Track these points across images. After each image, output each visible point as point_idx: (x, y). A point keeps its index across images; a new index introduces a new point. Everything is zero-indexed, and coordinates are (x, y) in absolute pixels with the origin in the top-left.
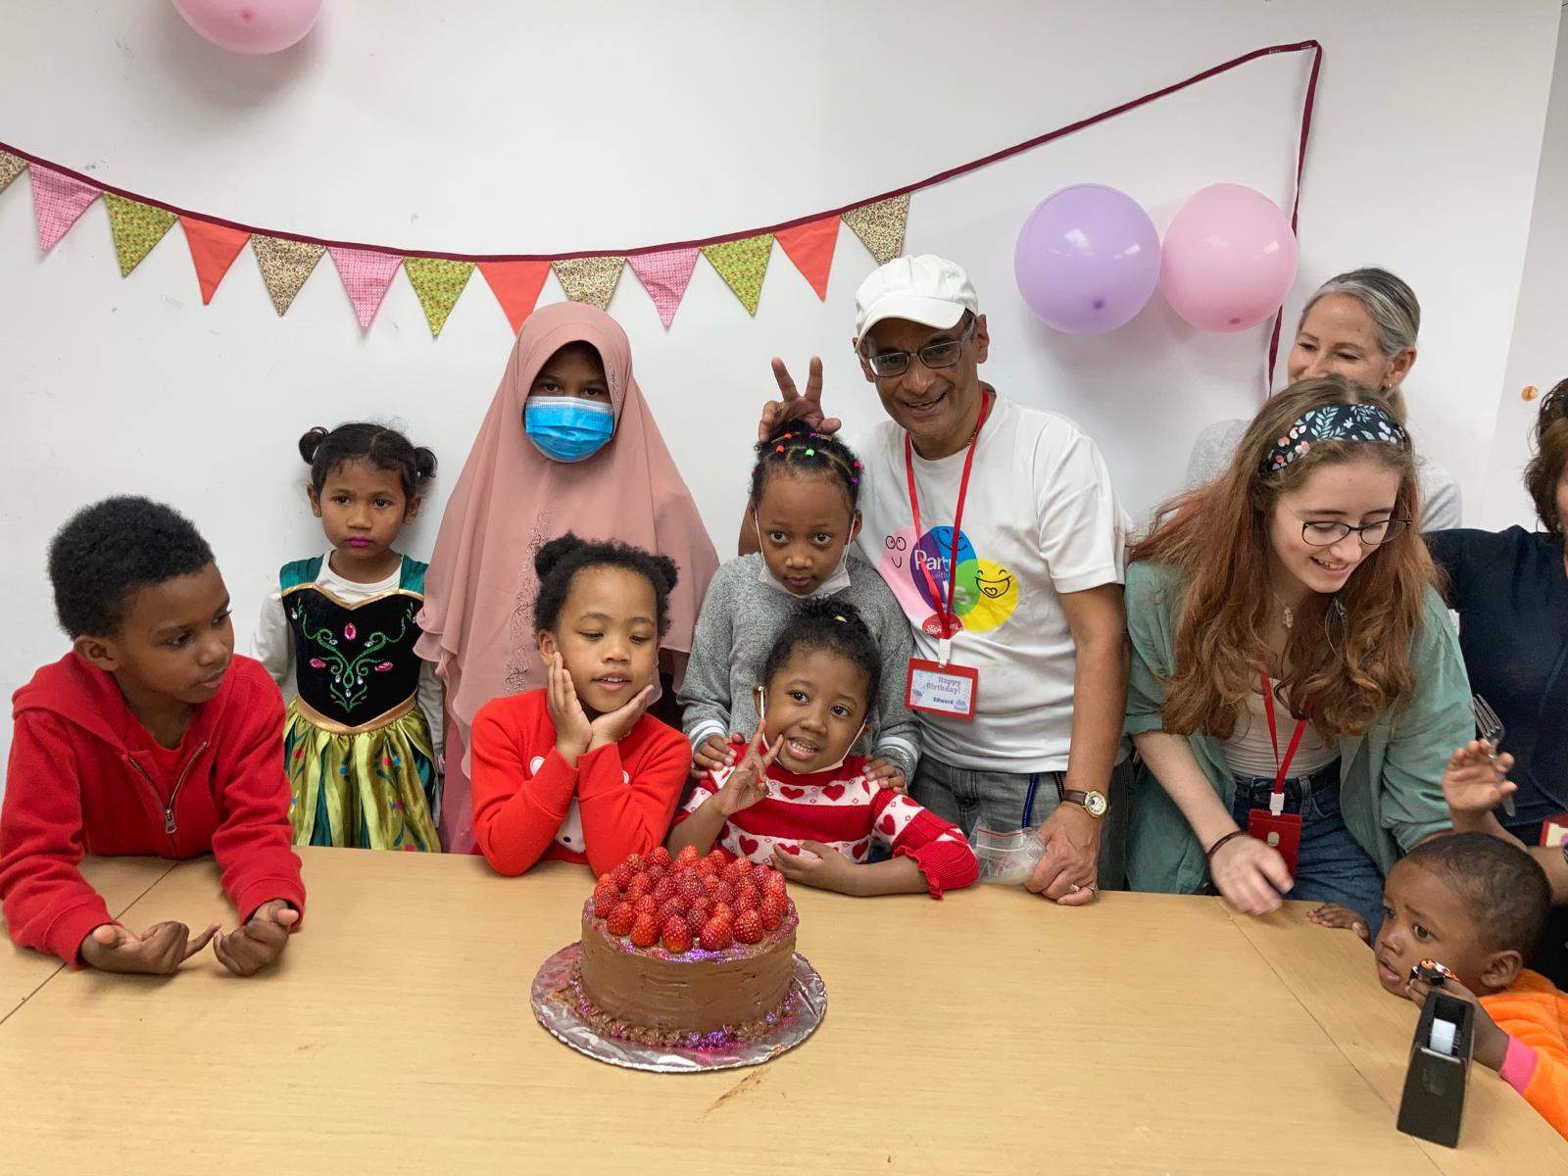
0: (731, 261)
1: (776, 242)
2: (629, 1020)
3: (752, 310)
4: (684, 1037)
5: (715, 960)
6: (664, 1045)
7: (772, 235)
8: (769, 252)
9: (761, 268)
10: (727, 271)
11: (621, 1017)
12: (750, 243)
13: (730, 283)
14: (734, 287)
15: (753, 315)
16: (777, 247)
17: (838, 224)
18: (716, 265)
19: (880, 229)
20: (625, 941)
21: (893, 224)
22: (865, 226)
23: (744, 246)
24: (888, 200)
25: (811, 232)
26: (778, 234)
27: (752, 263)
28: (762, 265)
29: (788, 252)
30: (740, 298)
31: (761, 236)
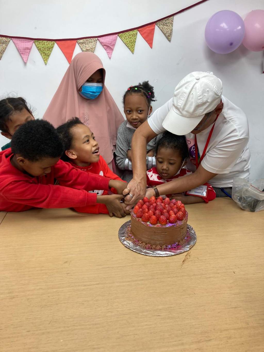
0: (126, 38)
1: (138, 32)
2: (151, 243)
3: (133, 52)
4: (166, 246)
5: (174, 226)
6: (161, 249)
7: (137, 30)
8: (136, 35)
9: (135, 40)
10: (125, 41)
11: (148, 243)
12: (131, 33)
13: (127, 44)
14: (128, 46)
15: (133, 54)
16: (139, 34)
17: (155, 26)
18: (122, 39)
19: (166, 27)
20: (148, 223)
21: (170, 25)
22: (162, 26)
23: (130, 33)
24: (168, 18)
25: (148, 29)
26: (139, 29)
27: (132, 38)
28: (135, 39)
29: (141, 35)
30: (129, 49)
31: (134, 30)
